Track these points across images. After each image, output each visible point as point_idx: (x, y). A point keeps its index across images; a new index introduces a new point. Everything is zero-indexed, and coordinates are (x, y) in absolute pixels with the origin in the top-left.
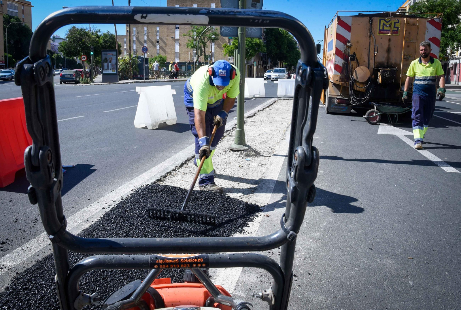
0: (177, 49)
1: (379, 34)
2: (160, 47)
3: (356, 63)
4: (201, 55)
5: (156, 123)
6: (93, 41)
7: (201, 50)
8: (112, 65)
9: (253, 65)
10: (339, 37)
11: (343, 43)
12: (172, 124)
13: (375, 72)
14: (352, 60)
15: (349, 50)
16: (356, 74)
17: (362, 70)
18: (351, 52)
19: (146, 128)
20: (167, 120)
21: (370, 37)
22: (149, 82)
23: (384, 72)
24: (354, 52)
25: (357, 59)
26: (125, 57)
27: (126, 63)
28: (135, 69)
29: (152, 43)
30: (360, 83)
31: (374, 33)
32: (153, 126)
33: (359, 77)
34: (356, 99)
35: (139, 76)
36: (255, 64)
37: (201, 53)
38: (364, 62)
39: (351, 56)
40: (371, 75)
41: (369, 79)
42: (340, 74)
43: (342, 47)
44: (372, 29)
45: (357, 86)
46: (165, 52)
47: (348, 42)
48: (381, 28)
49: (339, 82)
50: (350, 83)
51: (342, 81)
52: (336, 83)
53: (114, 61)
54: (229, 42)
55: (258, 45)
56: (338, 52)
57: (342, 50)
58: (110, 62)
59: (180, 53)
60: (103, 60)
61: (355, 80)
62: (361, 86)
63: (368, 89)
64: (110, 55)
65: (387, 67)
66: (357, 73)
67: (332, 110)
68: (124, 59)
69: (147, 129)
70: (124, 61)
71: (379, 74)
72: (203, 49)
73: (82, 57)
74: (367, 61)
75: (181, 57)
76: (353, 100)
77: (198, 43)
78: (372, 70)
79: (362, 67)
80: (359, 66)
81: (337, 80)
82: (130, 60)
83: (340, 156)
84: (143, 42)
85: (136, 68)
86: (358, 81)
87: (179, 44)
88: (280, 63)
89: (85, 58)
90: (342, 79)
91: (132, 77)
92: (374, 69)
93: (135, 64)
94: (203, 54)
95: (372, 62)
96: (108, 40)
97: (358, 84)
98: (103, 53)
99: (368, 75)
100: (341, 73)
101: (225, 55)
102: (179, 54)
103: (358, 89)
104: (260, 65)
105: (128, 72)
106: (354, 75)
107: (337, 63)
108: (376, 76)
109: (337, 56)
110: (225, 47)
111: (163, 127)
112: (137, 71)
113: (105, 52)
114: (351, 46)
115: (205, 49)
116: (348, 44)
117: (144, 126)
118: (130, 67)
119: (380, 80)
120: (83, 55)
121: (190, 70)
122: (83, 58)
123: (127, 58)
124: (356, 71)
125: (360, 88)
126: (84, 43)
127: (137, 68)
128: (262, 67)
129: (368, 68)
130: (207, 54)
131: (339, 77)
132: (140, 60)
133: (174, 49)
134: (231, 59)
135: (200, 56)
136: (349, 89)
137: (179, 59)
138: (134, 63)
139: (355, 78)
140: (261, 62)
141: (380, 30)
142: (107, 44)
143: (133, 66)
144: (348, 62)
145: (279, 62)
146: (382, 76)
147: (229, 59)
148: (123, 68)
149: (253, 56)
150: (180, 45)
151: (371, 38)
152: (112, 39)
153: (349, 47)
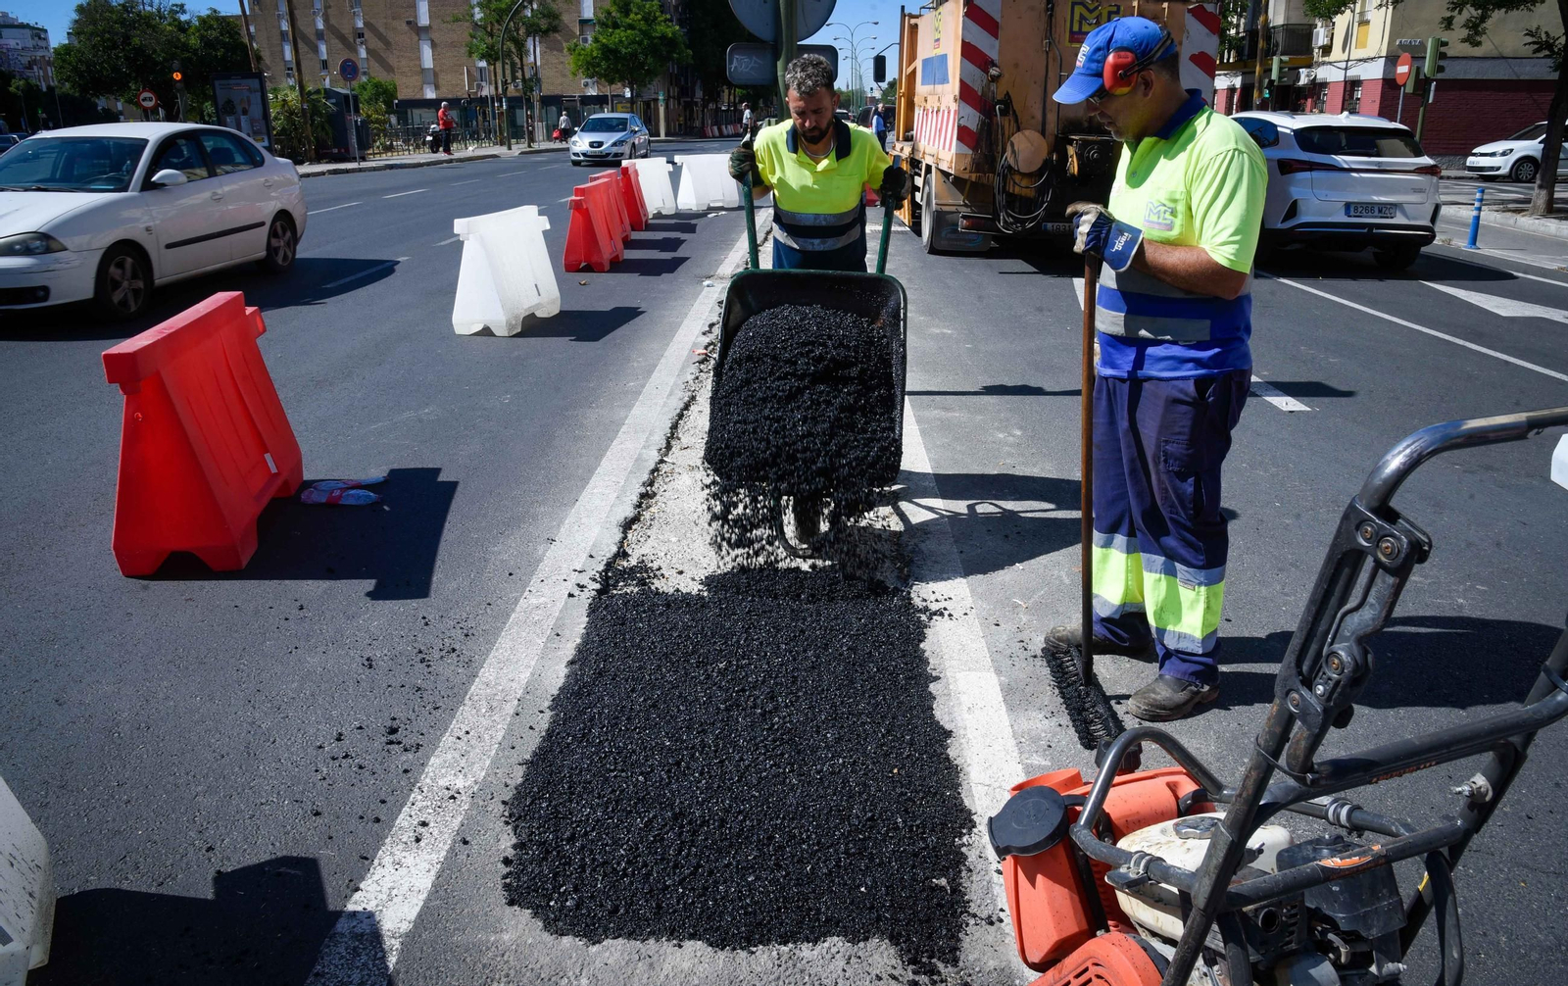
0: (427, 58)
1: (1069, 44)
2: (368, 51)
3: (1012, 122)
4: (514, 78)
5: (516, 317)
6: (169, 42)
7: (513, 65)
8: (252, 122)
9: (656, 100)
10: (969, 51)
11: (979, 68)
12: (551, 315)
13: (1059, 145)
14: (1004, 113)
15: (993, 87)
16: (1013, 151)
17: (1029, 141)
18: (999, 91)
19: (486, 332)
20: (538, 306)
21: (1047, 52)
22: (374, 169)
23: (1084, 146)
24: (1008, 93)
25: (1014, 111)
26: (286, 93)
27: (292, 113)
28: (319, 129)
29: (342, 38)
30: (1024, 175)
31: (1056, 41)
32: (510, 326)
33: (1020, 158)
34: (1012, 217)
35: (336, 151)
36: (661, 98)
37: (513, 72)
38: (1033, 117)
39: (999, 102)
40: (1050, 153)
41: (1047, 163)
42: (971, 152)
43: (978, 83)
44: (1053, 30)
45: (1015, 183)
46: (389, 69)
47: (993, 64)
48: (1076, 28)
49: (971, 172)
50: (999, 175)
51: (978, 170)
52: (962, 176)
53: (256, 110)
54: (582, 32)
55: (670, 42)
56: (966, 94)
57: (977, 87)
58: (245, 112)
59: (437, 69)
60: (220, 107)
61: (1010, 167)
62: (1024, 183)
63: (1041, 191)
64: (239, 89)
65: (1089, 132)
66: (1016, 148)
67: (943, 245)
68: (284, 100)
69: (492, 334)
70: (283, 106)
71: (1071, 150)
72: (517, 60)
73: (142, 97)
74: (1039, 115)
75: (441, 82)
76: (1005, 222)
77: (503, 44)
78: (1052, 139)
79: (1027, 132)
80: (1019, 130)
81: (965, 169)
82: (302, 103)
83: (1033, 384)
84: (313, 38)
85: (323, 128)
86: (1018, 171)
87: (432, 41)
88: (727, 91)
89: (151, 99)
90: (977, 166)
91: (313, 156)
92: (1057, 136)
93: (320, 115)
94: (519, 74)
95: (1052, 118)
96: (218, 37)
97: (1017, 178)
98: (217, 83)
99: (1044, 155)
100: (974, 149)
101: (575, 74)
102: (436, 75)
103: (1017, 190)
104: (674, 98)
105: (300, 141)
106: (1008, 153)
107: (962, 123)
108: (1064, 157)
109: (963, 104)
110: (574, 50)
111: (533, 327)
112: (327, 134)
113: (223, 82)
114: (999, 76)
115: (521, 60)
116: (993, 71)
117: (478, 328)
118: (305, 123)
119: (1074, 166)
120: (144, 90)
121: (475, 123)
122: (143, 100)
123: (293, 97)
124: (1012, 145)
125: (1022, 188)
126: (139, 51)
127: (327, 127)
128: (679, 104)
129: (1043, 133)
130: (527, 76)
131: (969, 159)
132: (334, 101)
133: (419, 58)
134: (590, 84)
135: (509, 81)
136: (996, 191)
137: (437, 87)
138: (315, 110)
139: (1011, 161)
140: (674, 91)
141: (1072, 32)
142: (216, 50)
143: (313, 121)
144: (991, 119)
145: (725, 87)
146: (1080, 157)
147: (586, 85)
148: (283, 129)
149: (656, 75)
150: (434, 45)
151: (1050, 55)
152: (231, 37)
153: (995, 79)
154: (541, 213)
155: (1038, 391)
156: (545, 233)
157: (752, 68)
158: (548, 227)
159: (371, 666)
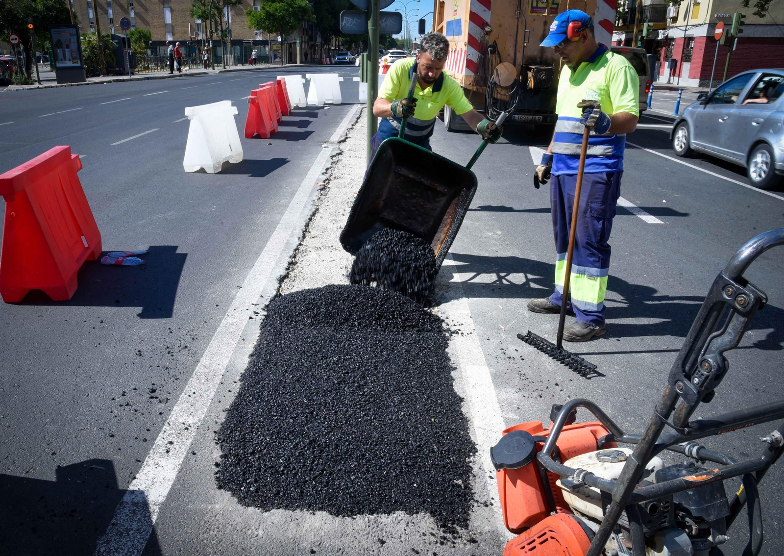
0: (168, 17)
1: (530, 14)
2: (136, 14)
3: (497, 58)
4: (217, 30)
5: (219, 163)
6: (26, 7)
7: (216, 22)
8: (72, 52)
9: (295, 43)
10: (474, 17)
11: (479, 26)
12: (238, 162)
13: (524, 71)
14: (493, 52)
15: (487, 38)
16: (498, 74)
17: (506, 68)
18: (490, 40)
19: (202, 171)
20: (231, 157)
21: (518, 19)
22: (139, 79)
23: (538, 72)
24: (495, 41)
25: (498, 52)
26: (90, 36)
27: (93, 48)
28: (109, 56)
29: (121, 6)
30: (503, 88)
31: (523, 12)
32: (215, 168)
33: (501, 78)
34: (496, 111)
35: (117, 69)
36: (298, 42)
37: (216, 26)
38: (509, 55)
39: (490, 46)
40: (518, 76)
41: (516, 81)
42: (473, 74)
43: (478, 34)
44: (522, 6)
45: (498, 92)
46: (147, 23)
47: (487, 25)
48: (535, 5)
49: (473, 86)
50: (489, 87)
51: (477, 85)
52: (468, 88)
53: (74, 46)
54: (254, 4)
55: (303, 10)
56: (472, 41)
57: (478, 38)
58: (68, 47)
59: (173, 24)
60: (54, 44)
61: (495, 83)
62: (503, 92)
63: (513, 97)
64: (65, 34)
65: (541, 64)
66: (499, 73)
67: (457, 127)
68: (89, 40)
69: (205, 172)
70: (89, 43)
71: (530, 74)
72: (219, 20)
73: (11, 38)
74: (512, 55)
75: (176, 31)
76: (492, 114)
77: (210, 10)
78: (519, 68)
79: (505, 64)
80: (501, 62)
81: (470, 84)
82: (99, 42)
84: (105, 6)
85: (110, 56)
86: (500, 85)
87: (171, 8)
88: (334, 39)
89: (16, 39)
90: (476, 82)
91: (105, 72)
92: (522, 67)
93: (109, 49)
94: (219, 27)
95: (519, 56)
96: (52, 5)
97: (499, 89)
98: (53, 30)
99: (514, 77)
100: (475, 72)
101: (250, 28)
102: (173, 27)
103: (499, 96)
104: (305, 42)
105: (98, 64)
106: (495, 75)
107: (469, 58)
108: (526, 78)
109: (470, 47)
110: (250, 14)
111: (228, 168)
112: (113, 60)
113: (57, 30)
114: (490, 32)
115: (221, 19)
116: (487, 29)
117: (198, 168)
118: (101, 53)
119: (531, 83)
120: (12, 34)
121: (194, 54)
122: (12, 39)
123: (94, 39)
124: (497, 70)
125: (502, 95)
126: (10, 12)
127: (113, 55)
128: (308, 45)
129: (514, 64)
130: (224, 28)
131: (472, 79)
132: (117, 41)
133: (164, 18)
134: (259, 34)
135: (214, 31)
136: (487, 97)
137: (173, 34)
138: (106, 46)
139: (496, 80)
140: (306, 38)
141: (532, 7)
142: (52, 12)
143: (105, 52)
144: (485, 56)
145: (333, 36)
146: (535, 78)
147: (256, 34)
148: (89, 57)
149: (296, 29)
150: (172, 11)
151: (520, 20)
152: (60, 4)
153: (488, 33)
154: (233, 105)
155: (510, 210)
156: (235, 116)
157: (354, 24)
158: (237, 113)
159: (140, 355)
